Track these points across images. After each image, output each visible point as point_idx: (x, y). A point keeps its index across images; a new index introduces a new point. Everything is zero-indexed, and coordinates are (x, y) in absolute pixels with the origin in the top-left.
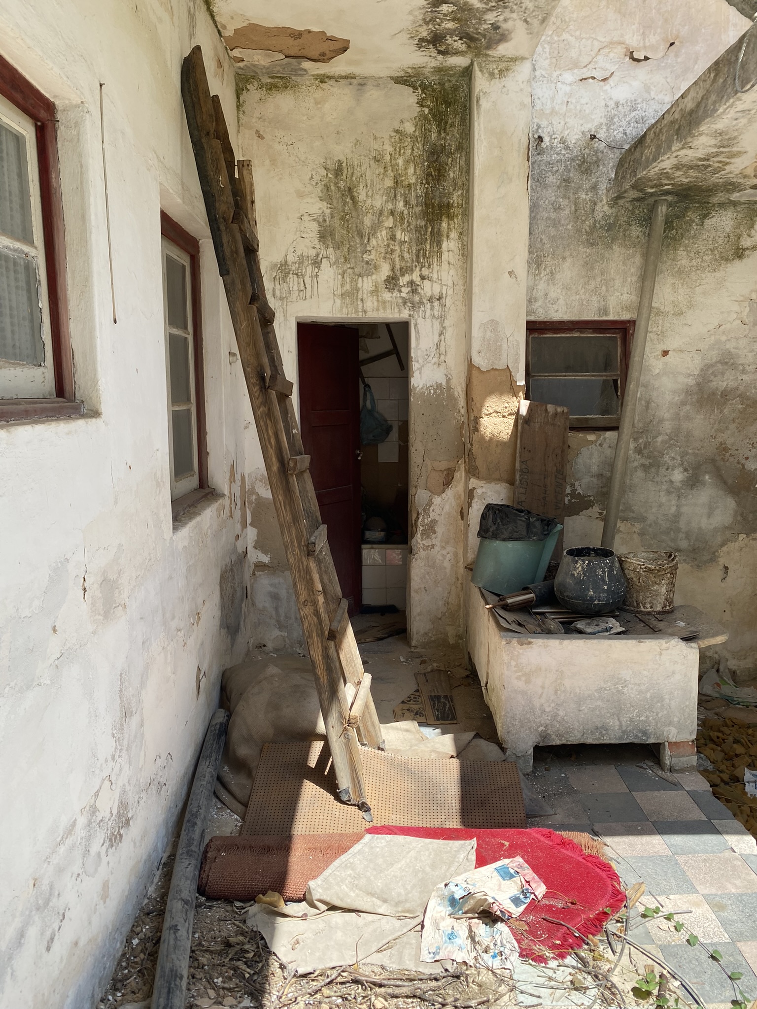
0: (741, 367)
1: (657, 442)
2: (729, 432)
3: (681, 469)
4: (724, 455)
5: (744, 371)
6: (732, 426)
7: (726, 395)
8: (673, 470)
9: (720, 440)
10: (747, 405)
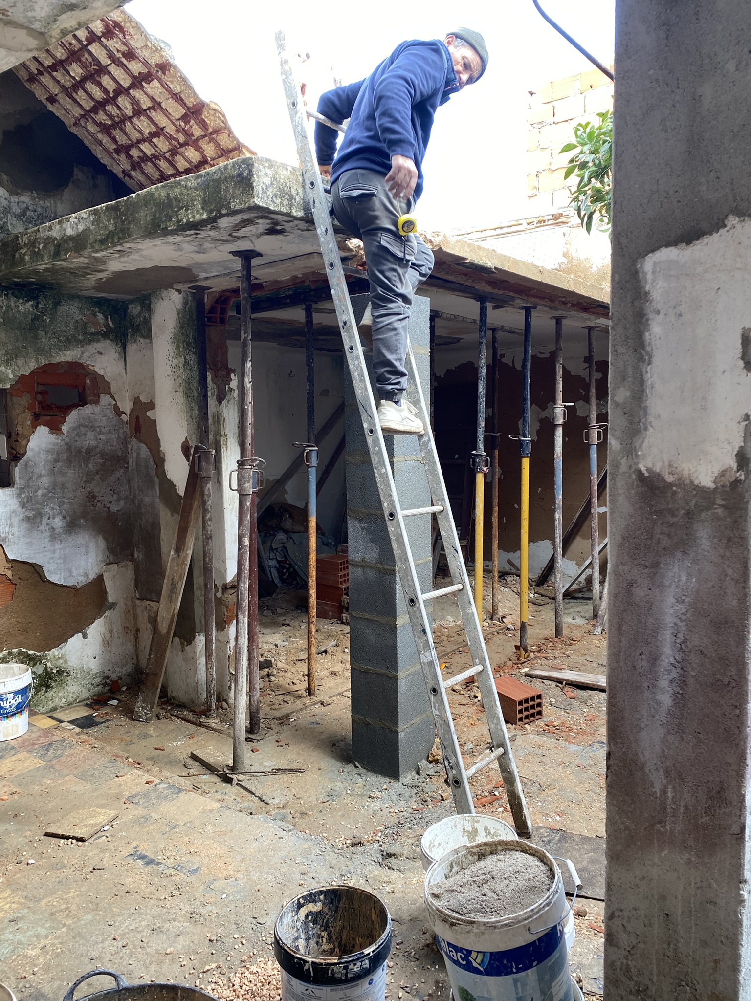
0: (98, 430)
1: (37, 495)
2: (95, 482)
3: (60, 517)
4: (93, 501)
5: (101, 433)
6: (97, 477)
7: (89, 451)
8: (54, 518)
9: (89, 489)
10: (106, 459)
